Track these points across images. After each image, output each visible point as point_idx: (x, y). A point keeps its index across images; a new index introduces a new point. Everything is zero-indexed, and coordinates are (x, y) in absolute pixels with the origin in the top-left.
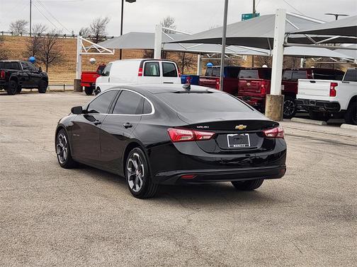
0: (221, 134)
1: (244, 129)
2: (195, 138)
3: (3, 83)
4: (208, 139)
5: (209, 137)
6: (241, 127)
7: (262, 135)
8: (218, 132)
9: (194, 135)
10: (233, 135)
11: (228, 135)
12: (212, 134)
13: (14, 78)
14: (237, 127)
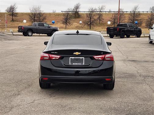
0: (66, 57)
1: (79, 55)
2: (50, 59)
3: (118, 33)
4: (57, 59)
5: (58, 58)
6: (77, 53)
7: (93, 58)
8: (63, 56)
9: (49, 57)
10: (73, 58)
11: (70, 58)
12: (59, 57)
13: (123, 31)
14: (74, 53)
